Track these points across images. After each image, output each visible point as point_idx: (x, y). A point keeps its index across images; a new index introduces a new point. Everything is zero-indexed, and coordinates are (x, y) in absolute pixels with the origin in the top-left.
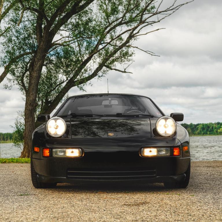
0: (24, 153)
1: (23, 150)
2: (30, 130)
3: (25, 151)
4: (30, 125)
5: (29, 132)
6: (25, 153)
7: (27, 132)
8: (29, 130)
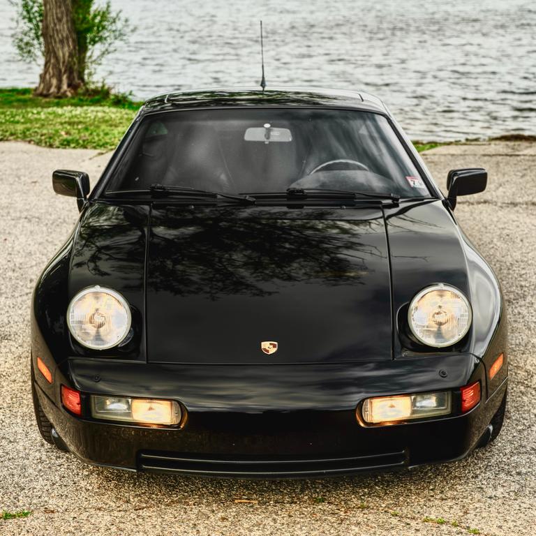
0: (48, 77)
1: (42, 67)
2: (59, 15)
3: (50, 74)
4: (58, 4)
5: (56, 21)
6: (50, 78)
7: (52, 21)
8: (55, 17)
